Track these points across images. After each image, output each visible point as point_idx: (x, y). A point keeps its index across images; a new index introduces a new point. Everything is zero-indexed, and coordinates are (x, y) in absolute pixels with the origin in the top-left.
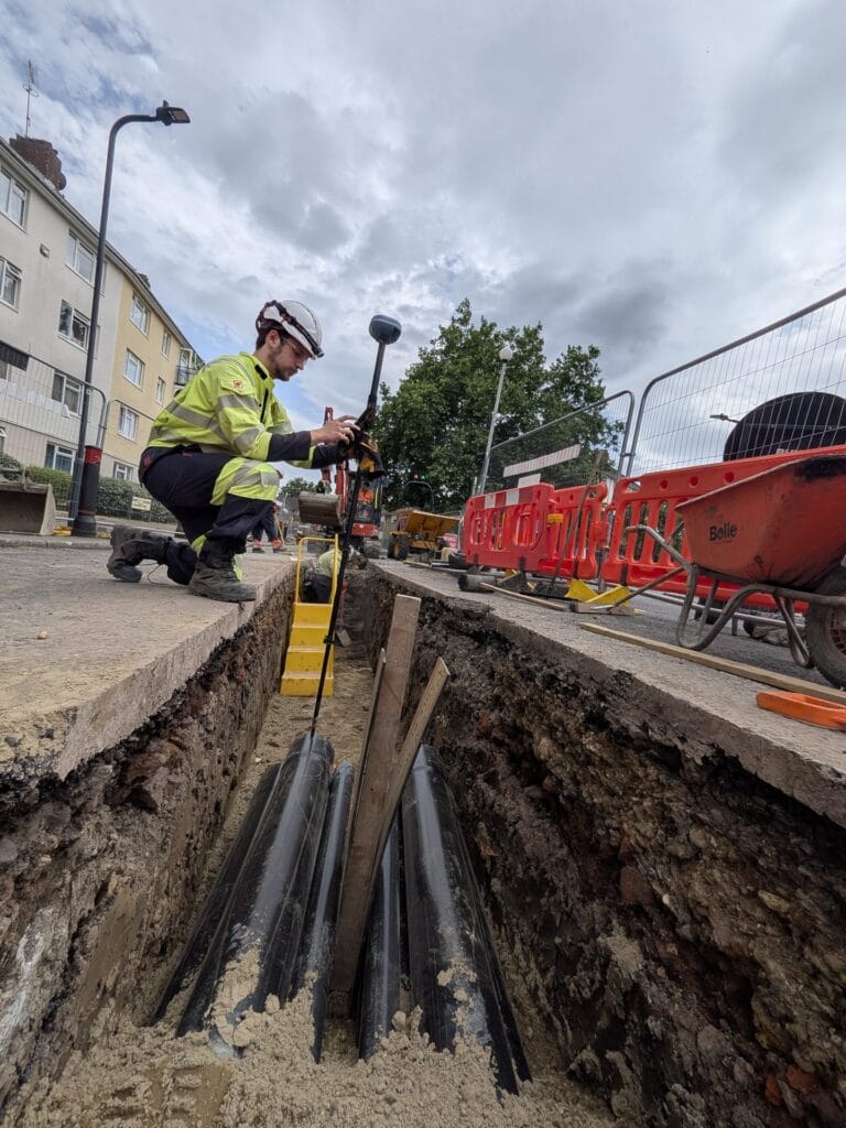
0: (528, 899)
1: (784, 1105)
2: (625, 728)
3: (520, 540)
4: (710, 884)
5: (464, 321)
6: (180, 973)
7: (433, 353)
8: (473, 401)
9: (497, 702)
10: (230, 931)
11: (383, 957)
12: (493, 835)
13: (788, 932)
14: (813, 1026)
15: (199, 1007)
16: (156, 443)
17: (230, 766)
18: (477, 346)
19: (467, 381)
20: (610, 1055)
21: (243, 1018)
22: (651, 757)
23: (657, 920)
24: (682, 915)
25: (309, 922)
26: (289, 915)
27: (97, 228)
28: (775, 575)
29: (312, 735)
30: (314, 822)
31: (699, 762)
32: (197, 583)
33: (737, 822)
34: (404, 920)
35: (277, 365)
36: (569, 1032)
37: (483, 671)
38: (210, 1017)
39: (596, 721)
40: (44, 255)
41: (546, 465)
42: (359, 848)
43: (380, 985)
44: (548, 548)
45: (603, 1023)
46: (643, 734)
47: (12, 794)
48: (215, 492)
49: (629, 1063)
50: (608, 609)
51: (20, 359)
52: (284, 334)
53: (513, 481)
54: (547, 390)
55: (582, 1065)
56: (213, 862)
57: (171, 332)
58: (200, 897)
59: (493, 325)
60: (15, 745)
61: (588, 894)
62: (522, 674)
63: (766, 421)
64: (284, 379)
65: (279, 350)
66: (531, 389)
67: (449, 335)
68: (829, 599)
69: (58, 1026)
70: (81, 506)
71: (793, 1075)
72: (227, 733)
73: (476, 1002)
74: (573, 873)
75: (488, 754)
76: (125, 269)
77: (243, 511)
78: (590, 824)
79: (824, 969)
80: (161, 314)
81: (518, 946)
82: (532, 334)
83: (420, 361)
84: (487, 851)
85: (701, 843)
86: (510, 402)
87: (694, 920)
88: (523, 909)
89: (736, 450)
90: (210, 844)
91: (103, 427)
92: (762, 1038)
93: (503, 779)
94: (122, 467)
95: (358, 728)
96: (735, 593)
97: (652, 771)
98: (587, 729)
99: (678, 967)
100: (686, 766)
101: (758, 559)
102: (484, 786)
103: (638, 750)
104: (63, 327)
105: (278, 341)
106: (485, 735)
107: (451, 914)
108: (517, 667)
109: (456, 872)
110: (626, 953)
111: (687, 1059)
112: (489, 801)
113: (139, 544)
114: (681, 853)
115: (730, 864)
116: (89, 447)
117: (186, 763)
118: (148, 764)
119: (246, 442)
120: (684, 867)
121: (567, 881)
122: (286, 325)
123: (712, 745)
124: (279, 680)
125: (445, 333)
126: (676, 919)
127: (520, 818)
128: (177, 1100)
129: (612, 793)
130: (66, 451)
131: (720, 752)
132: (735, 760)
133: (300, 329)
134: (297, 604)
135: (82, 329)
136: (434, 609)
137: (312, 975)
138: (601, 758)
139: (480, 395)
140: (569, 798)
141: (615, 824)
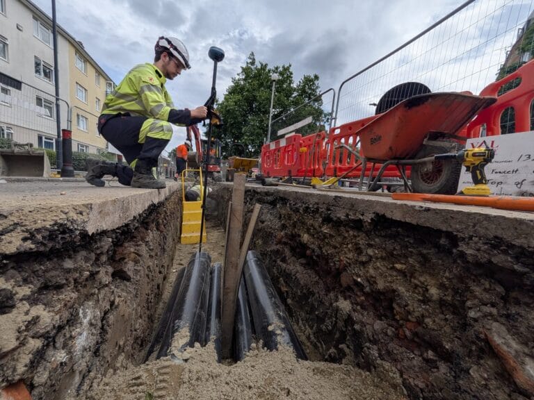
0: (303, 303)
1: (406, 336)
2: (339, 218)
3: (288, 163)
4: (376, 269)
5: (253, 63)
6: (153, 347)
7: (239, 80)
8: (260, 104)
9: (284, 227)
10: (174, 323)
11: (244, 327)
12: (286, 282)
13: (406, 276)
14: (415, 305)
15: (164, 350)
16: (106, 112)
17: (162, 270)
18: (260, 76)
19: (256, 94)
20: (340, 346)
21: (185, 350)
22: (350, 227)
23: (356, 289)
24: (366, 284)
25: (209, 320)
26: (200, 316)
27: (51, 16)
28: (398, 154)
29: (200, 251)
30: (205, 283)
31: (369, 221)
32: (135, 182)
33: (385, 241)
34: (251, 316)
35: (167, 71)
36: (324, 346)
37: (276, 217)
38: (170, 352)
39: (327, 220)
40: (19, 29)
41: (297, 128)
42: (228, 288)
43: (243, 337)
44: (301, 165)
45: (337, 336)
46: (347, 219)
47: (68, 235)
48: (140, 137)
49: (348, 347)
50: (329, 186)
51: (17, 84)
52: (171, 55)
53: (282, 136)
54: (295, 97)
55: (330, 355)
56: (160, 311)
57: (100, 72)
58: (155, 325)
59: (266, 65)
60: (66, 213)
61: (328, 291)
62: (294, 211)
63: (392, 97)
64: (171, 78)
65: (169, 63)
66: (288, 96)
67: (246, 71)
68: (419, 160)
69: (101, 354)
70: (64, 161)
71: (409, 325)
72: (159, 254)
73: (285, 334)
74: (321, 285)
75: (281, 249)
76: (68, 38)
77: (154, 145)
78: (327, 263)
79: (419, 283)
80: (93, 63)
81: (300, 322)
82: (286, 69)
83: (233, 84)
84: (284, 289)
85: (372, 254)
86: (279, 103)
87: (371, 284)
88: (301, 308)
89: (380, 110)
90: (157, 303)
91: (70, 121)
92: (397, 317)
93: (289, 259)
94: (82, 146)
95: (221, 254)
96: (382, 165)
97: (351, 233)
98: (323, 224)
99: (365, 304)
100: (364, 225)
101: (390, 148)
102: (281, 263)
103: (345, 226)
104: (37, 71)
105: (168, 58)
106: (280, 242)
107: (271, 307)
108: (291, 209)
109: (272, 293)
110: (344, 305)
111: (370, 334)
112: (283, 269)
113: (101, 167)
114: (364, 259)
115: (383, 259)
116: (63, 130)
117: (141, 262)
118: (125, 252)
119: (157, 110)
120: (366, 265)
121: (319, 290)
122: (171, 50)
123: (374, 213)
124: (180, 238)
125: (244, 70)
126: (363, 286)
127: (297, 272)
128: (161, 378)
129: (335, 247)
130: (50, 139)
131: (377, 214)
132: (383, 216)
133: (179, 53)
134: (184, 202)
135: (49, 71)
136: (251, 195)
137: (213, 337)
138: (330, 235)
139: (264, 100)
140: (318, 256)
141: (337, 259)
